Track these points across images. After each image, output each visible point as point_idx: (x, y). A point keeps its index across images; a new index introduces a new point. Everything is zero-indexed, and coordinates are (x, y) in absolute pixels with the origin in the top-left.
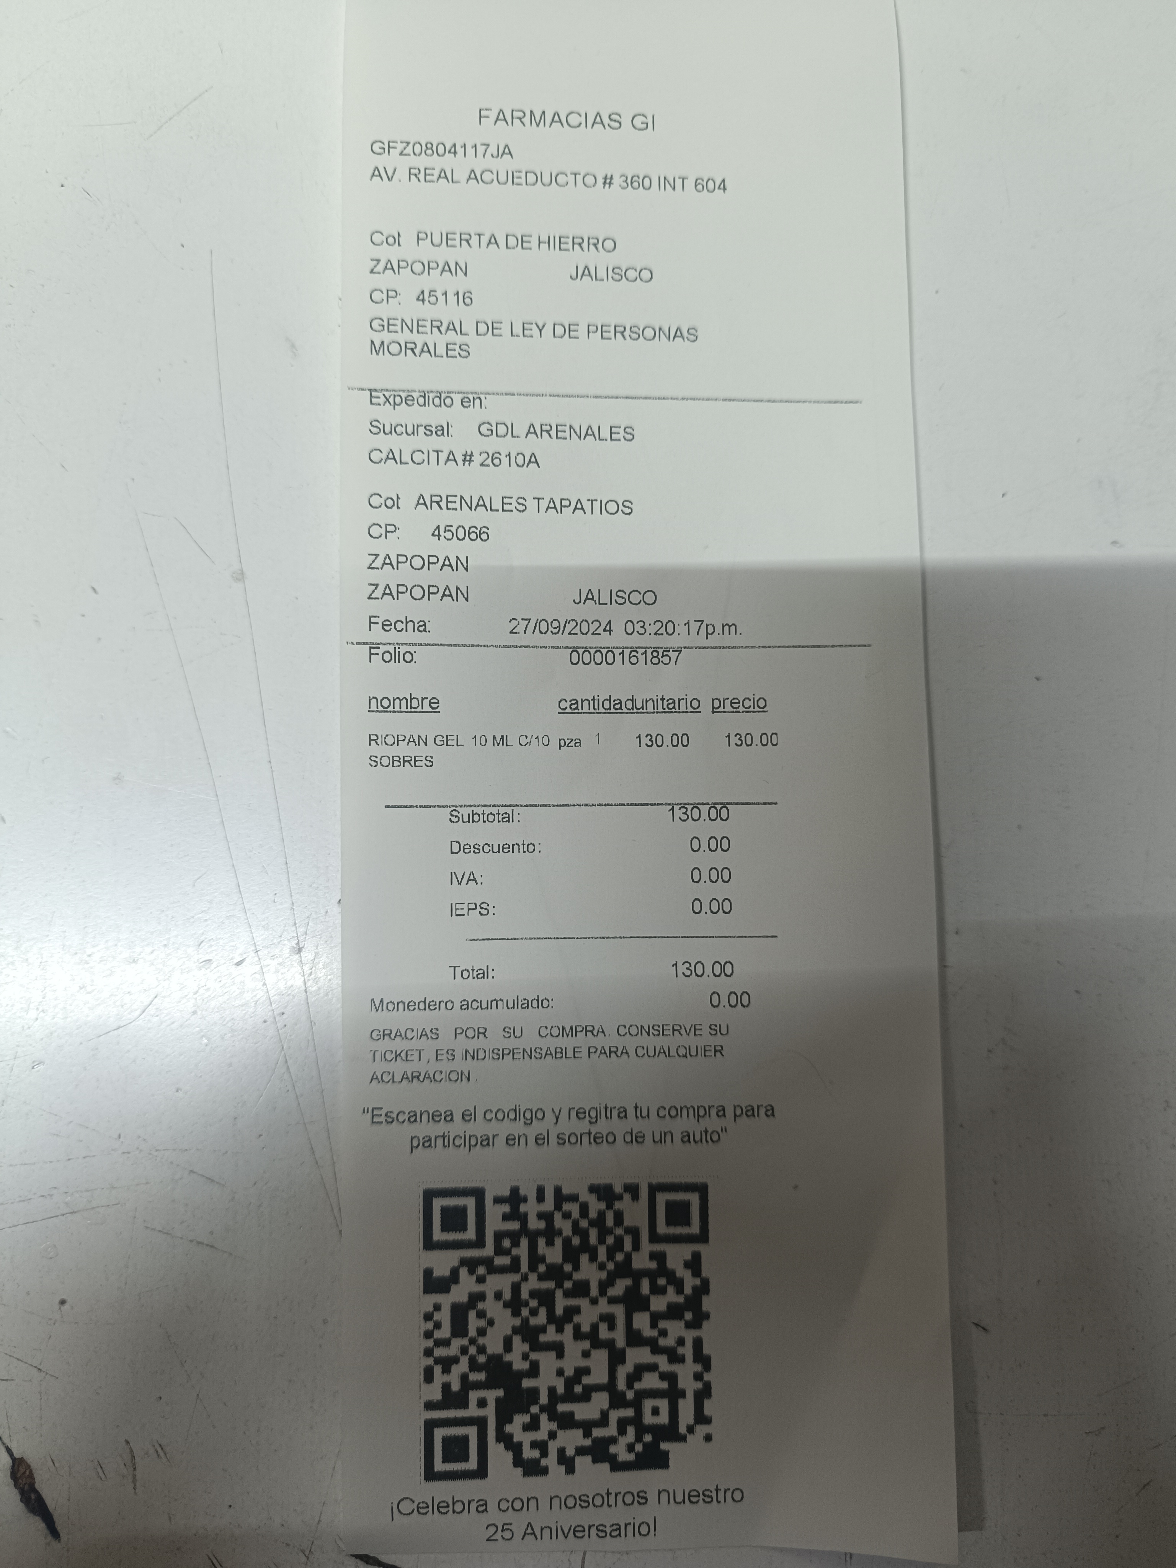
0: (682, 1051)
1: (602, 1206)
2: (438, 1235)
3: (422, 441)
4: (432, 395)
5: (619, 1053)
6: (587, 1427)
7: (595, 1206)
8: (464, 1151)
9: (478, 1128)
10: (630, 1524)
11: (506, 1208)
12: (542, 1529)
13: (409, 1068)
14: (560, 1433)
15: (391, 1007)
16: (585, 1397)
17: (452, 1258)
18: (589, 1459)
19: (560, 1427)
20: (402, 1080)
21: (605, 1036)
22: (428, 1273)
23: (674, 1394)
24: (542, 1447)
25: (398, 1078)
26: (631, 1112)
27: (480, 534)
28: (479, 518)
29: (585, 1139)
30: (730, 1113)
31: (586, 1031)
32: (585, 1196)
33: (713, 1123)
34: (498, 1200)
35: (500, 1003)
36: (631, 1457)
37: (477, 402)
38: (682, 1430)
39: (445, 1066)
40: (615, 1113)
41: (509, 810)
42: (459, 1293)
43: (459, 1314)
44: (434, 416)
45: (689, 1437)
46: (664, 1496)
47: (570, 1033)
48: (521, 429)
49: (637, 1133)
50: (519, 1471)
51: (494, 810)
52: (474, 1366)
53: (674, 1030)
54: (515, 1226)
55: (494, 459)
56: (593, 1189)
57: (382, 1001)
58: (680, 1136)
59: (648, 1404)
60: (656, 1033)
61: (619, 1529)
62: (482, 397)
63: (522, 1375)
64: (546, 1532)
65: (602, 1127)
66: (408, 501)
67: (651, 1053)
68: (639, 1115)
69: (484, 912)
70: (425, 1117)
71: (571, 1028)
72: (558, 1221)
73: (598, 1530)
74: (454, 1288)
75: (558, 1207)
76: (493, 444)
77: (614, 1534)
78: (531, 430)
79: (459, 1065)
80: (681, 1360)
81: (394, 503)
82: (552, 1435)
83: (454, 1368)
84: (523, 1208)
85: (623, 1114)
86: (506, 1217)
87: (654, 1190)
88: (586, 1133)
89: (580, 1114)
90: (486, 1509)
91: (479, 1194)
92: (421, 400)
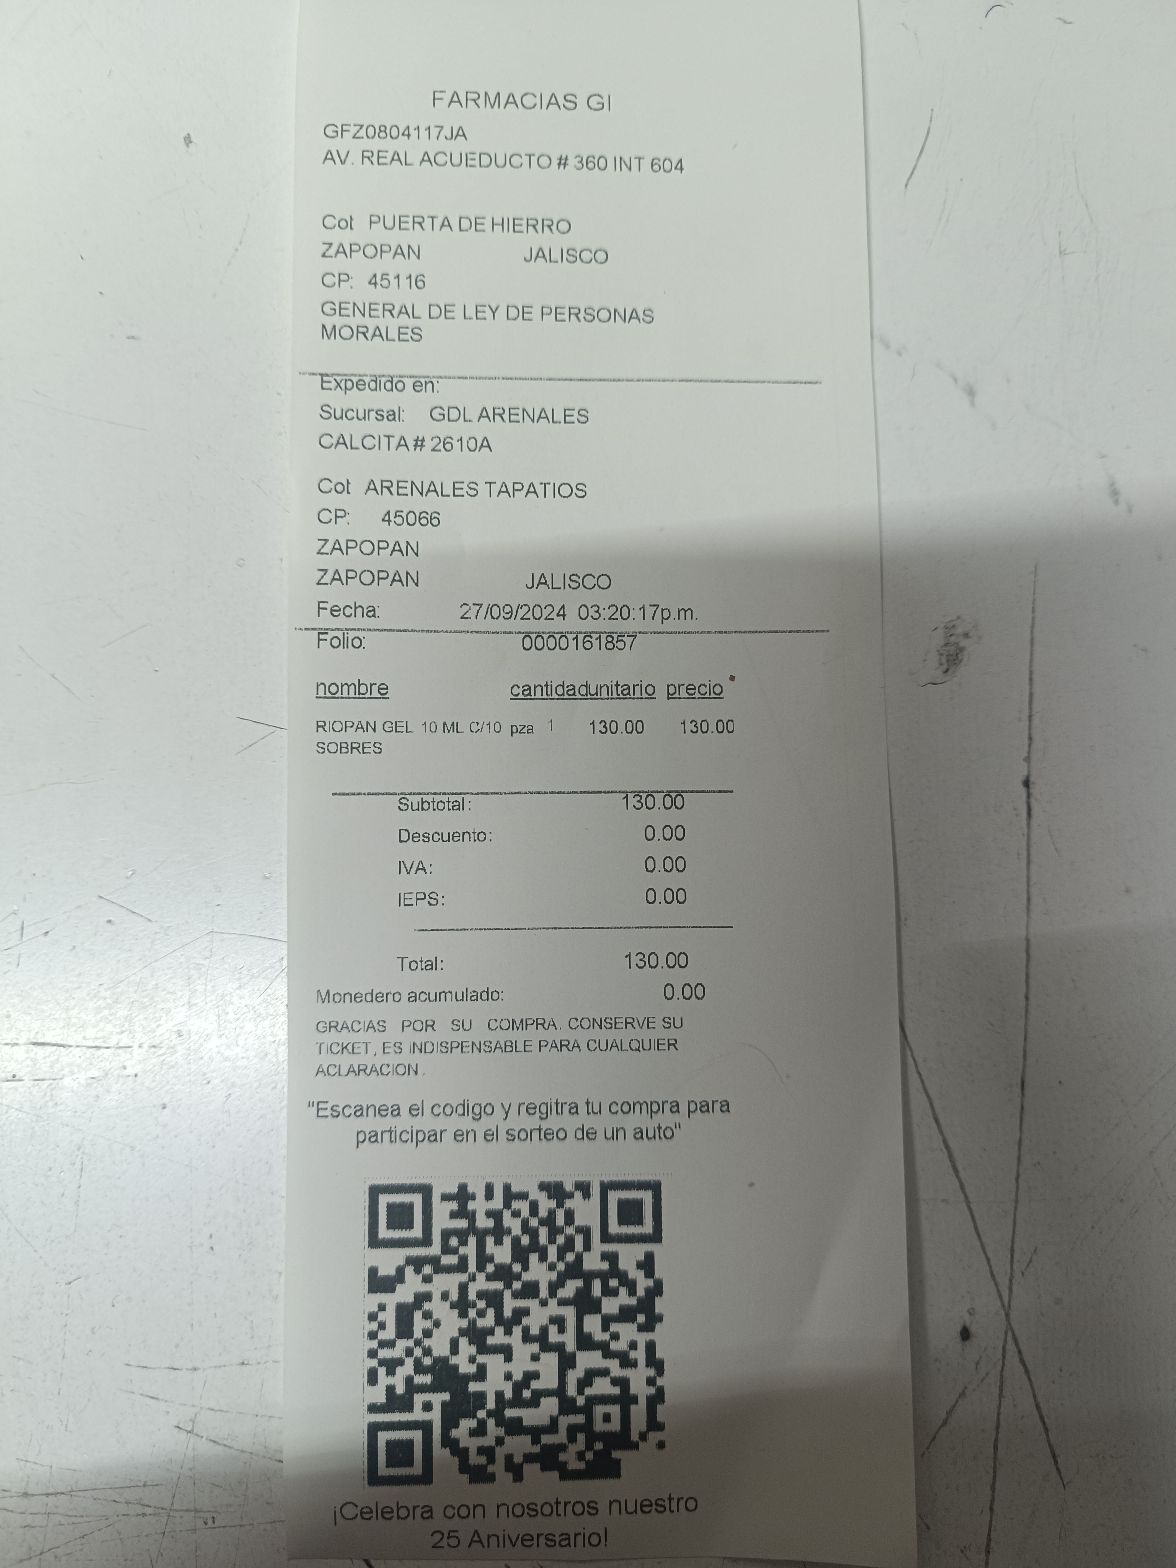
0: (635, 1045)
1: (553, 1204)
2: (384, 1233)
3: (373, 426)
4: (383, 380)
5: (570, 1047)
6: (535, 1433)
7: (546, 1205)
8: (411, 1145)
9: (426, 1123)
10: (580, 1534)
11: (454, 1206)
12: (489, 1537)
13: (356, 1061)
14: (508, 1440)
15: (337, 998)
16: (535, 1402)
17: (398, 1256)
18: (537, 1466)
19: (507, 1433)
20: (348, 1073)
21: (556, 1029)
22: (373, 1272)
23: (626, 1399)
24: (488, 1452)
25: (344, 1071)
26: (582, 1108)
27: (431, 519)
28: (429, 504)
29: (536, 1134)
30: (683, 1108)
31: (537, 1024)
32: (536, 1194)
33: (666, 1119)
34: (445, 1197)
35: (449, 995)
36: (582, 1466)
37: (429, 386)
38: (635, 1437)
39: (393, 1059)
40: (566, 1108)
41: (459, 798)
42: (405, 1293)
43: (405, 1314)
44: (385, 400)
45: (641, 1445)
46: (615, 1506)
47: (521, 1026)
48: (473, 413)
49: (589, 1129)
50: (466, 1477)
51: (445, 798)
52: (419, 1368)
53: (627, 1023)
54: (462, 1224)
55: (446, 444)
56: (543, 1187)
57: (328, 992)
58: (633, 1132)
59: (599, 1410)
60: (608, 1026)
61: (569, 1539)
62: (434, 381)
63: (467, 1378)
64: (493, 1540)
65: (553, 1123)
66: (358, 486)
67: (603, 1047)
68: (590, 1110)
69: (433, 902)
70: (371, 1110)
71: (522, 1021)
72: (508, 1221)
73: (547, 1539)
74: (399, 1287)
75: (507, 1205)
76: (444, 429)
77: (564, 1543)
78: (483, 414)
79: (407, 1058)
80: (634, 1364)
81: (344, 488)
82: (500, 1441)
83: (399, 1370)
84: (471, 1206)
85: (574, 1109)
86: (453, 1215)
87: (606, 1188)
88: (536, 1129)
89: (530, 1109)
90: (431, 1516)
91: (426, 1191)
92: (373, 385)
